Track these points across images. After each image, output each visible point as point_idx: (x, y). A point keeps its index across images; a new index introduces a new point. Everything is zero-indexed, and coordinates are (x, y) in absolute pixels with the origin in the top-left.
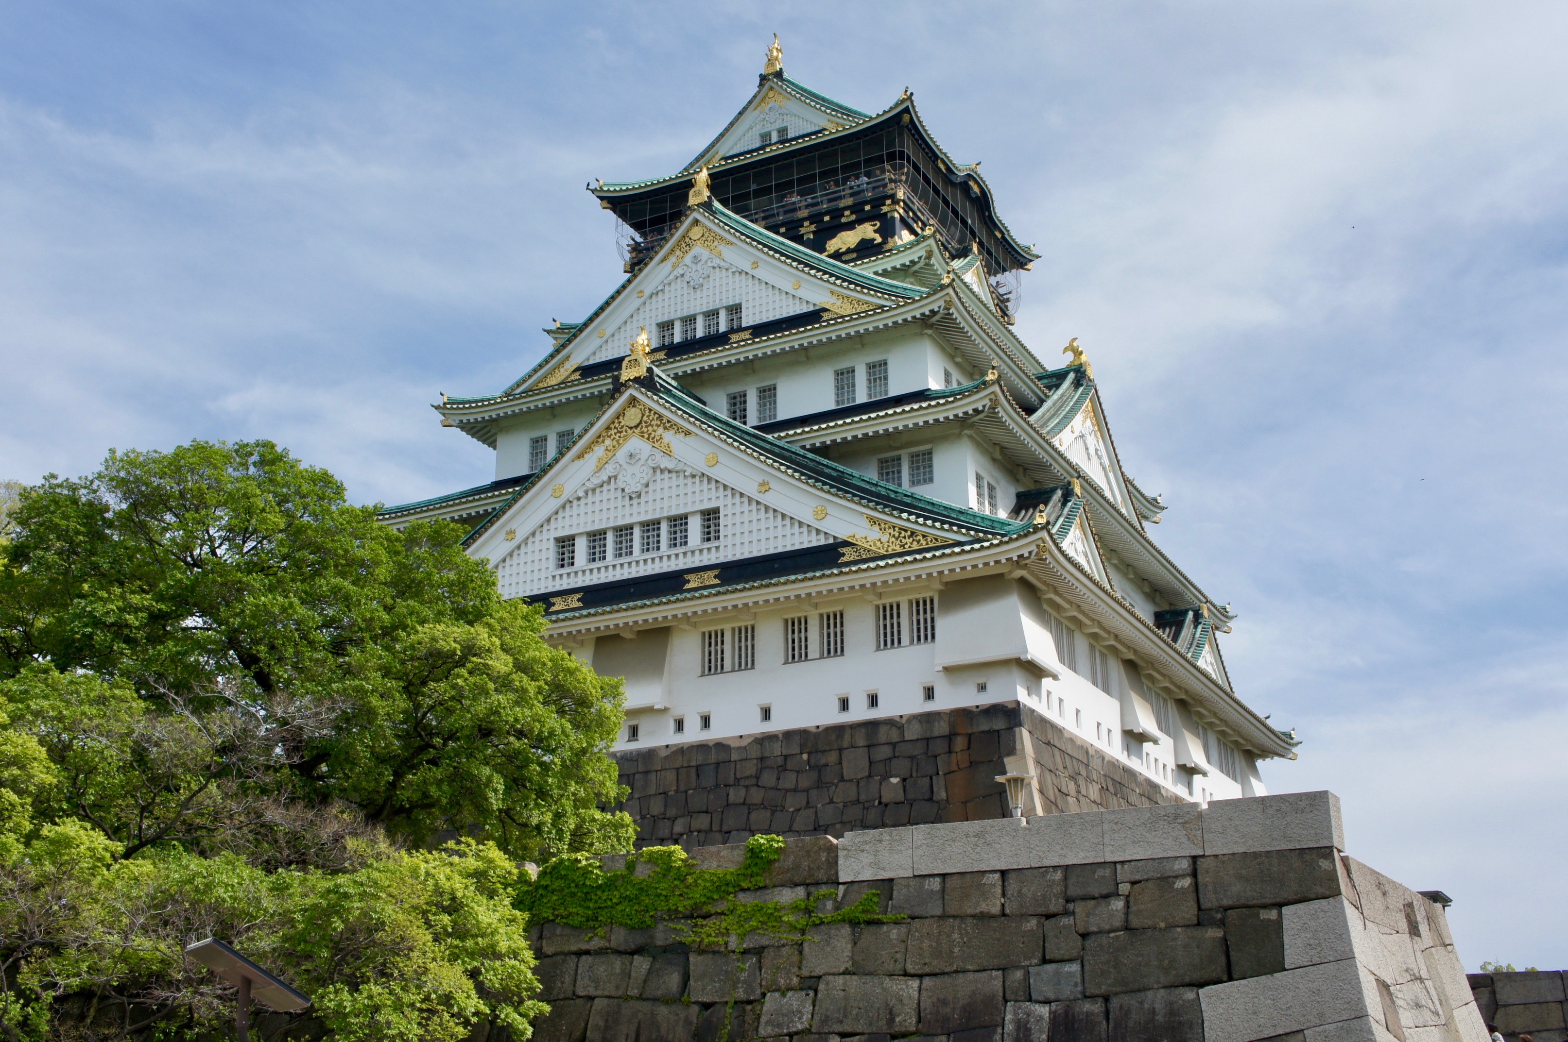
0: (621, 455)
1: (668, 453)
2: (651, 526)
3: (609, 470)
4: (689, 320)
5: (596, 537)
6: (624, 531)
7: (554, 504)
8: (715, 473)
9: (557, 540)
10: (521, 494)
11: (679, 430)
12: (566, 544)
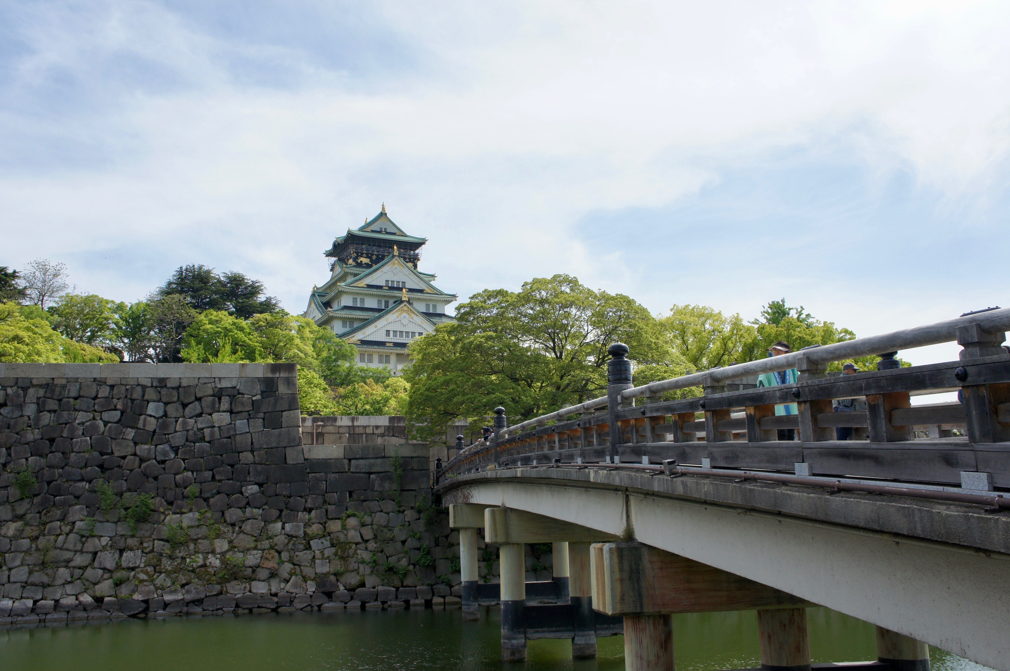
0: (402, 316)
1: (413, 319)
2: (407, 333)
3: (399, 319)
4: (393, 282)
5: (395, 332)
6: (401, 332)
7: (386, 323)
8: (423, 325)
9: (387, 331)
10: (379, 318)
11: (415, 314)
12: (388, 332)
